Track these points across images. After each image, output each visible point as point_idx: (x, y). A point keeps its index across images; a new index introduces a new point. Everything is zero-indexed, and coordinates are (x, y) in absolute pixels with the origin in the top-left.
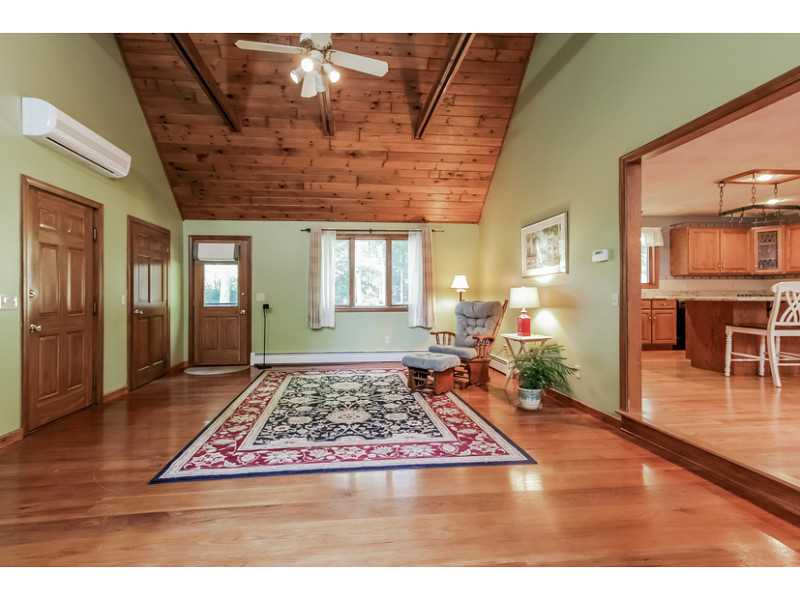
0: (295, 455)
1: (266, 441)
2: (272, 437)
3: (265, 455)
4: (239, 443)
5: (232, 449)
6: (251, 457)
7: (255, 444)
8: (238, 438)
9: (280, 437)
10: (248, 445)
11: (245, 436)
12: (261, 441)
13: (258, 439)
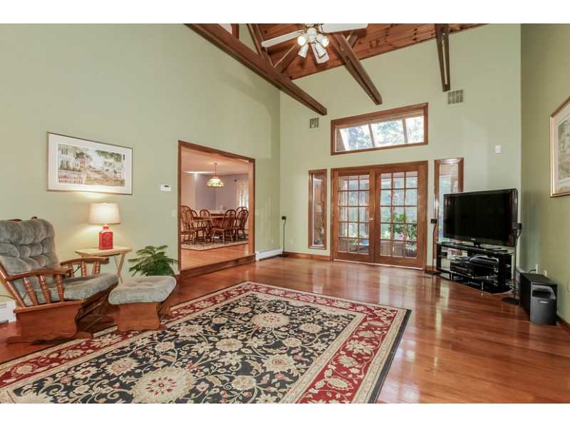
0: (334, 304)
1: (346, 315)
2: (341, 318)
3: (351, 308)
4: (365, 320)
5: (370, 316)
6: (359, 308)
7: (355, 316)
8: (365, 324)
9: (336, 317)
10: (360, 317)
11: (361, 324)
12: (350, 317)
13: (352, 319)
